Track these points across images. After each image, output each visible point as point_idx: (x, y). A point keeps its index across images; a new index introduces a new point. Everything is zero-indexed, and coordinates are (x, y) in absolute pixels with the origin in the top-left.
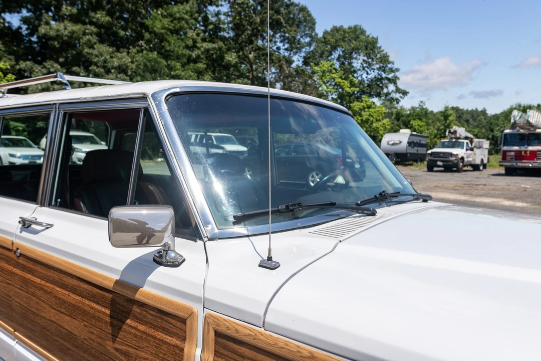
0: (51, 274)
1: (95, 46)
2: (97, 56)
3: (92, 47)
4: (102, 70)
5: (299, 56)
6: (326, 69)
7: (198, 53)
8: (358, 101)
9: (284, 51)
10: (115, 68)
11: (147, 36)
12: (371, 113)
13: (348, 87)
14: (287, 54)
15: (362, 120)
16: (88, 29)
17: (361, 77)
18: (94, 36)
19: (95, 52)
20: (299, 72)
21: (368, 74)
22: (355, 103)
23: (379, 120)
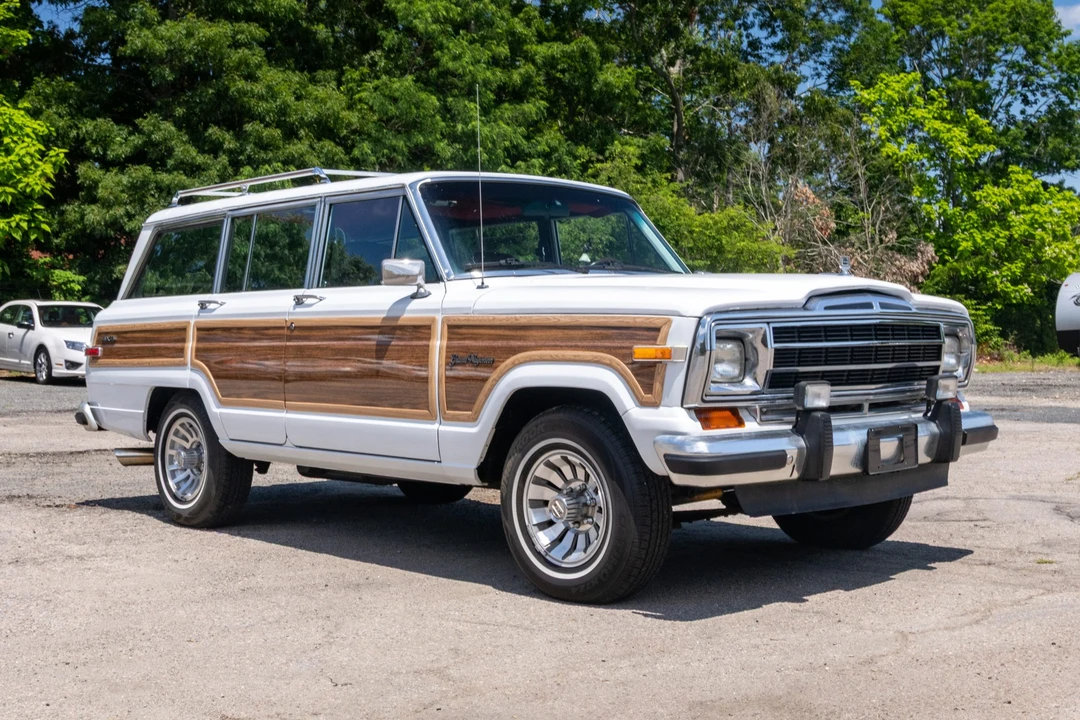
1: (259, 73)
2: (261, 98)
3: (251, 77)
4: (277, 133)
5: (816, 62)
6: (896, 96)
7: (527, 72)
8: (996, 184)
9: (771, 51)
10: (309, 125)
11: (391, 38)
12: (1037, 217)
13: (963, 144)
14: (779, 58)
15: (1010, 239)
16: (242, 32)
17: (1007, 112)
18: (258, 50)
19: (259, 88)
20: (816, 110)
21: (1026, 101)
22: (989, 188)
23: (1064, 238)
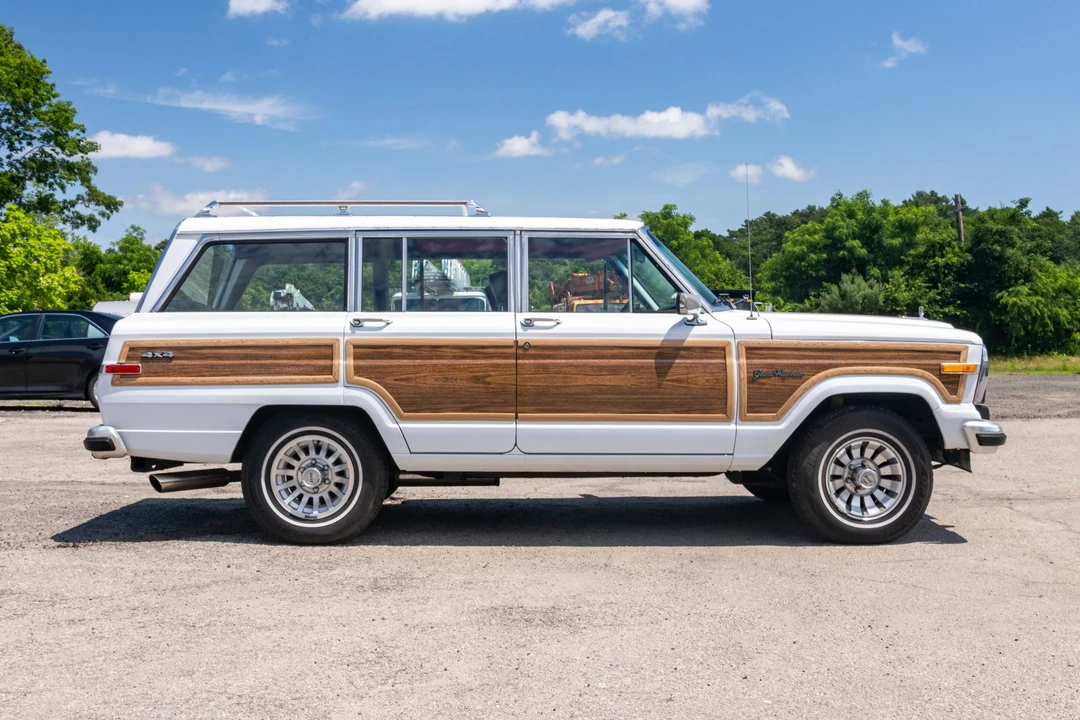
0: (583, 352)
